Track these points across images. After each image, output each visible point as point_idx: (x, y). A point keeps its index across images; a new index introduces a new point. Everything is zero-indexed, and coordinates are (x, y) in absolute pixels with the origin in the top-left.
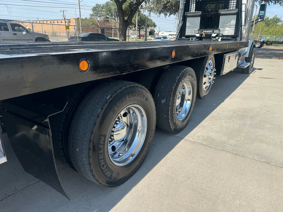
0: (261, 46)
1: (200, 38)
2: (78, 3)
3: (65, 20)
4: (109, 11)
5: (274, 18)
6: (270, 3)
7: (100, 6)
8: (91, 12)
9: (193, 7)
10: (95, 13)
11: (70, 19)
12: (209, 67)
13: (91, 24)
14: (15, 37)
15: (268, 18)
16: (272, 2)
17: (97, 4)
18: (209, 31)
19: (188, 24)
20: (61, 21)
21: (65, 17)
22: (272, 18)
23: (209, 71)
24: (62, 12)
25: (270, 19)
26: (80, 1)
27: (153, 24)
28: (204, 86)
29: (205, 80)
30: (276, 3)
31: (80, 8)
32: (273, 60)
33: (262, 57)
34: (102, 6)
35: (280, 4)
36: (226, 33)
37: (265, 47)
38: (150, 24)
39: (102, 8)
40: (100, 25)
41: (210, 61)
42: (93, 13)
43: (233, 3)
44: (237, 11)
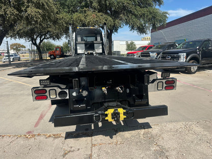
1: (88, 55)
18: (91, 51)
43: (99, 38)
44: (101, 42)
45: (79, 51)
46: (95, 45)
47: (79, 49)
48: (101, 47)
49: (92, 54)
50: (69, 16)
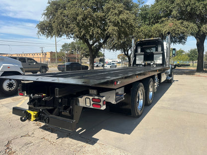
0: (175, 67)
1: (145, 65)
3: (43, 53)
5: (180, 50)
6: (176, 43)
7: (67, 44)
9: (139, 50)
10: (64, 49)
11: (46, 53)
13: (62, 55)
14: (29, 66)
18: (149, 62)
19: (137, 58)
20: (40, 54)
28: (155, 87)
29: (155, 84)
30: (179, 43)
31: (56, 46)
32: (183, 76)
33: (176, 74)
35: (182, 44)
36: (158, 63)
41: (156, 76)
42: (62, 49)
43: (160, 49)
44: (162, 52)
45: (138, 62)
46: (155, 55)
47: (138, 60)
48: (161, 57)
49: (149, 65)
50: (149, 28)
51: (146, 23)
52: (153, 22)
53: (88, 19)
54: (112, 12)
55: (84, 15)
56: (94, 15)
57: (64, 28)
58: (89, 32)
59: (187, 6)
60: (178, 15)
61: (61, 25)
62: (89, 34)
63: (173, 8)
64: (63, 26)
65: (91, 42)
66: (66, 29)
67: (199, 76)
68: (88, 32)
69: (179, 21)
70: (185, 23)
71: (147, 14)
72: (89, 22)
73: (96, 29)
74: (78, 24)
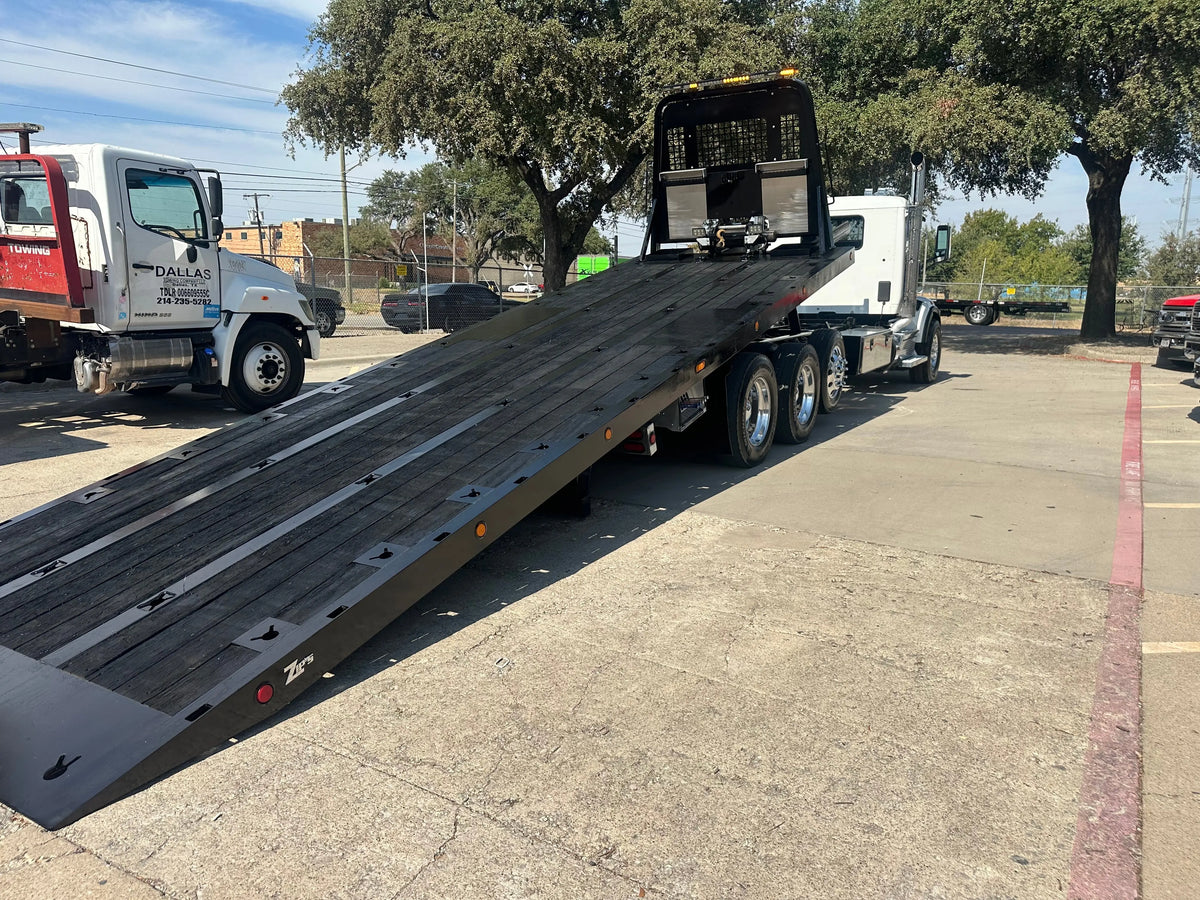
0: (990, 318)
2: (340, 173)
3: (260, 228)
4: (438, 198)
5: (1033, 223)
6: (997, 190)
7: (401, 177)
8: (367, 202)
10: (380, 204)
11: (281, 227)
12: (834, 356)
13: (370, 242)
15: (1013, 223)
16: (1001, 188)
17: (389, 173)
19: (671, 206)
20: (244, 231)
21: (260, 218)
22: (1027, 221)
23: (837, 363)
24: (253, 200)
25: (1019, 226)
26: (347, 168)
27: (602, 245)
28: (830, 390)
29: (830, 378)
30: (1012, 189)
31: (346, 192)
34: (407, 177)
35: (1024, 193)
37: (1005, 321)
38: (592, 245)
39: (411, 184)
40: (401, 250)
41: (836, 348)
42: (371, 204)
47: (679, 216)
51: (838, 86)
52: (867, 85)
53: (547, 72)
54: (664, 39)
55: (530, 49)
56: (577, 53)
57: (430, 112)
58: (551, 134)
59: (1019, 18)
60: (981, 56)
61: (414, 99)
62: (549, 143)
63: (965, 20)
64: (422, 103)
65: (553, 180)
66: (437, 119)
67: (1083, 358)
68: (542, 135)
69: (988, 89)
70: (1016, 99)
71: (840, 41)
72: (550, 86)
73: (586, 123)
74: (496, 95)
